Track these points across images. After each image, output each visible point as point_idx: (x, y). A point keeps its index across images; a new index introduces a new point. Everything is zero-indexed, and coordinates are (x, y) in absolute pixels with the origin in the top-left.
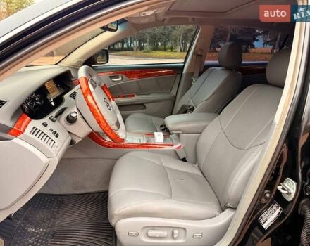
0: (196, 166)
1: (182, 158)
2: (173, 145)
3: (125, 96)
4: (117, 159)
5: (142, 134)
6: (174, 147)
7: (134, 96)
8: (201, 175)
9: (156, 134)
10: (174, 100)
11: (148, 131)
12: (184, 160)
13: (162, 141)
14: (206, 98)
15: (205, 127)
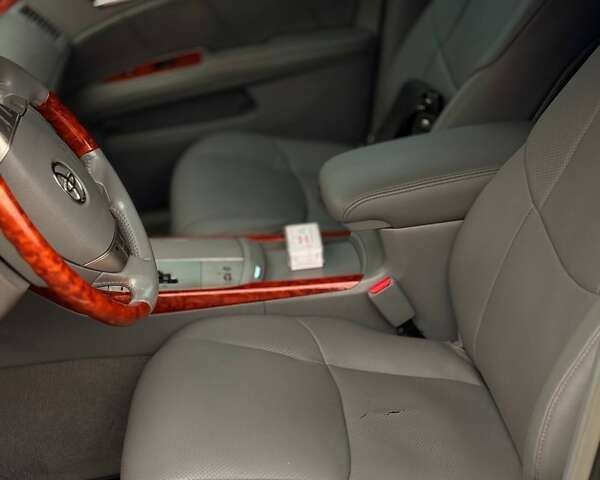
0: (457, 347)
1: (397, 321)
2: (357, 278)
3: (158, 67)
4: (150, 355)
5: (236, 237)
6: (362, 286)
7: (194, 59)
8: (473, 380)
9: (293, 232)
10: (372, 56)
11: (261, 224)
12: (410, 329)
13: (319, 262)
14: (488, 55)
15: (476, 193)
